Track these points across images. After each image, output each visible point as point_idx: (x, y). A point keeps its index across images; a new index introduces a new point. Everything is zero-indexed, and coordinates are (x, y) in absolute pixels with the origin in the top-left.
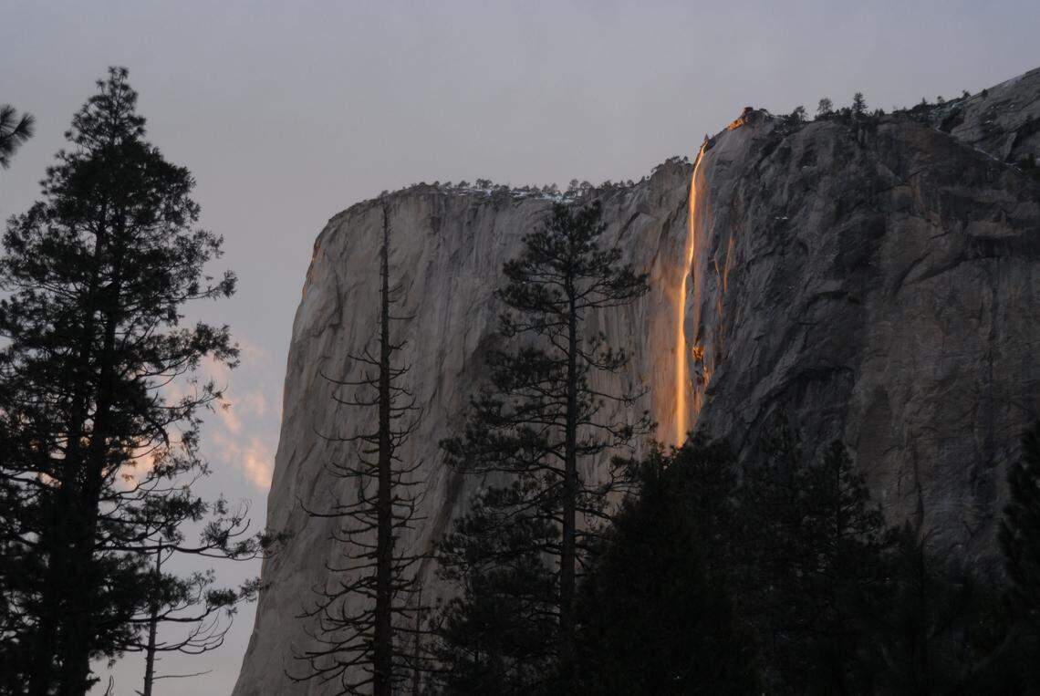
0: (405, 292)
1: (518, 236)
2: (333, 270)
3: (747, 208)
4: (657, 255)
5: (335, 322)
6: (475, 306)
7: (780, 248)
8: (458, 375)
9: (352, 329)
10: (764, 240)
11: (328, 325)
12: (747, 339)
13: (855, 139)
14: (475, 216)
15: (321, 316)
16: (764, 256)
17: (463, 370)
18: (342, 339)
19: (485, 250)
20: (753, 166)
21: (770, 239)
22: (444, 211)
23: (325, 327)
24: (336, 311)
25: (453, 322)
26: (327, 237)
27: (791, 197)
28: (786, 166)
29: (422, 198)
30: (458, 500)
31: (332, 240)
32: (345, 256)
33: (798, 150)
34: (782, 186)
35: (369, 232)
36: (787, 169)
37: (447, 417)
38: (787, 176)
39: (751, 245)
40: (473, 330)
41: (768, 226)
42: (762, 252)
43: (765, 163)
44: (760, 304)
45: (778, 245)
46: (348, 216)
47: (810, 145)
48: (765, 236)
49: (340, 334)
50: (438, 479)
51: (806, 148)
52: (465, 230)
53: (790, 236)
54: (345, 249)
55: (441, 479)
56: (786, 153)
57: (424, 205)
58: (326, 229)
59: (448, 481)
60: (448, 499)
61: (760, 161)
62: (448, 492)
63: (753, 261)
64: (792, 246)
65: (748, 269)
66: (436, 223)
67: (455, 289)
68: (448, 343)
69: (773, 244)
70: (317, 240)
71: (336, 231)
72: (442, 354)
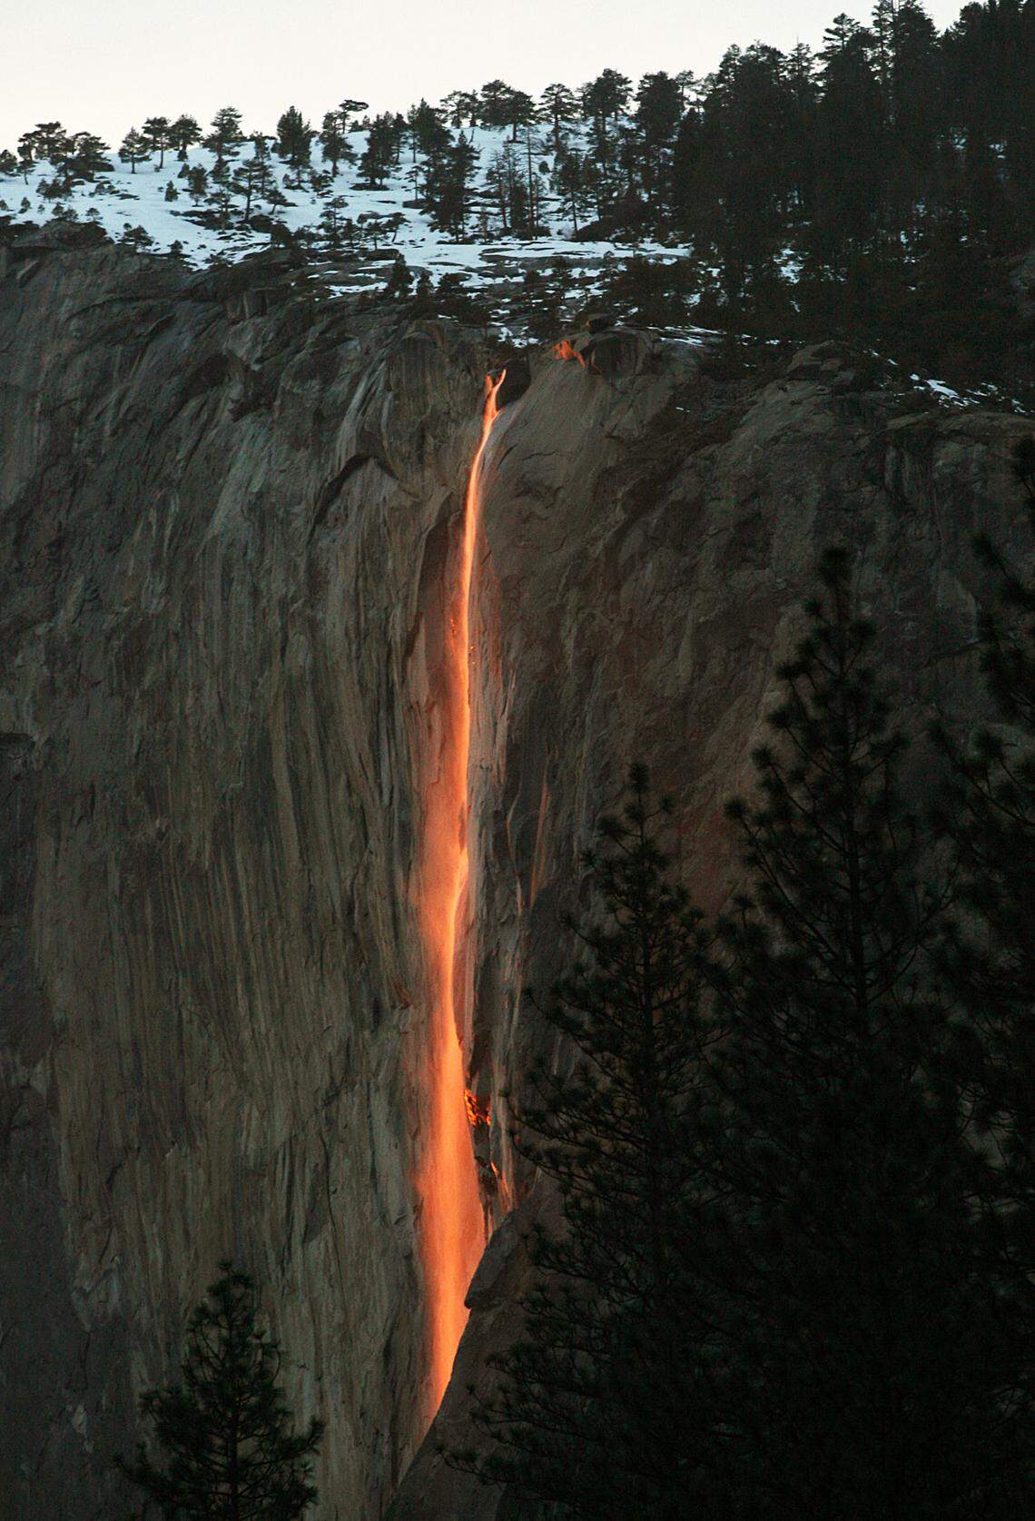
1: (31, 396)
3: (584, 690)
4: (416, 629)
13: (876, 479)
20: (600, 546)
27: (700, 667)
28: (686, 559)
33: (724, 508)
34: (676, 628)
36: (691, 571)
38: (690, 594)
43: (634, 541)
47: (755, 495)
51: (742, 504)
56: (692, 512)
61: (622, 533)
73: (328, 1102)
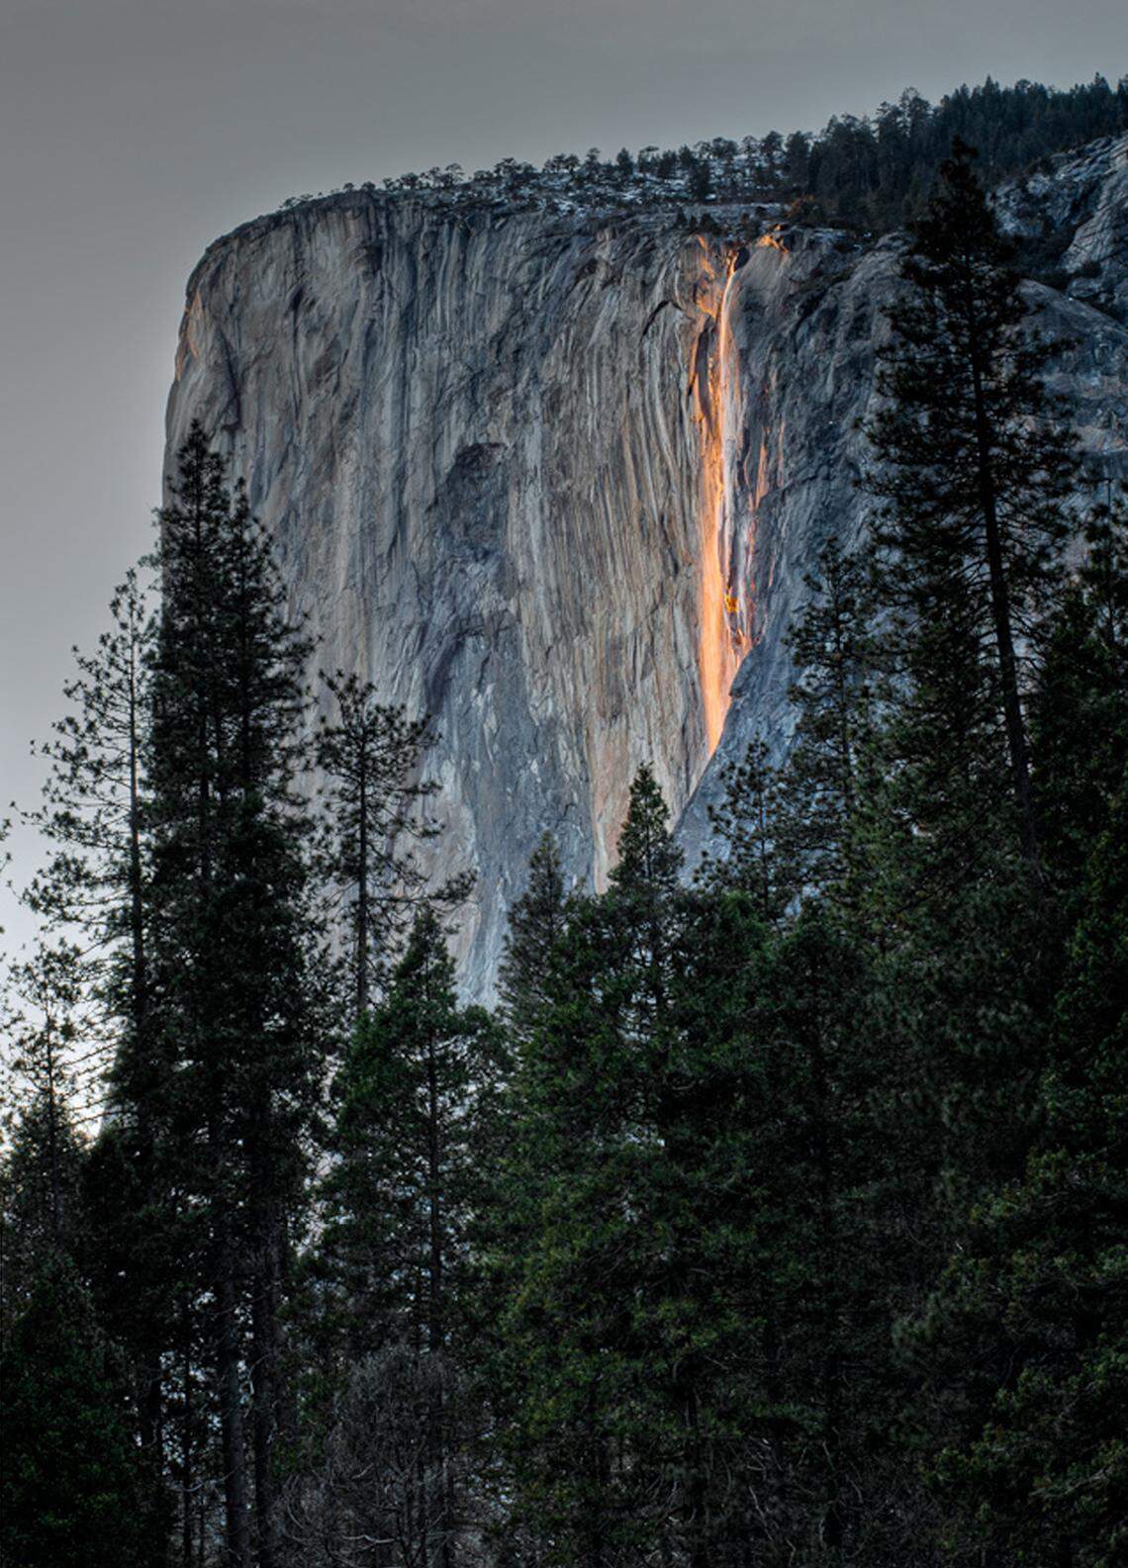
0: (335, 369)
1: (504, 282)
2: (220, 335)
3: (780, 401)
5: (231, 421)
6: (446, 397)
7: (824, 470)
8: (429, 509)
9: (258, 431)
10: (803, 457)
11: (219, 426)
12: (783, 611)
14: (434, 244)
15: (207, 412)
16: (804, 482)
17: (436, 502)
18: (244, 447)
19: (454, 303)
20: (788, 332)
21: (811, 455)
22: (385, 235)
23: (215, 430)
24: (230, 402)
25: (415, 421)
26: (206, 279)
27: (838, 388)
28: (830, 337)
29: (349, 214)
30: (444, 710)
31: (214, 283)
32: (236, 310)
33: (848, 312)
34: (826, 370)
35: (271, 273)
36: (832, 342)
37: (417, 577)
38: (832, 354)
39: (786, 465)
40: (445, 437)
41: (807, 436)
42: (800, 476)
43: (804, 329)
44: (799, 557)
45: (820, 466)
46: (235, 244)
47: (863, 305)
48: (804, 452)
49: (239, 441)
50: (411, 679)
51: (857, 309)
52: (421, 267)
53: (837, 452)
54: (235, 299)
55: (415, 677)
56: (832, 315)
57: (353, 226)
58: (203, 263)
59: (426, 682)
60: (429, 708)
61: (798, 326)
62: (428, 701)
63: (789, 489)
64: (839, 467)
65: (783, 499)
66: (374, 256)
67: (413, 368)
68: (409, 457)
69: (816, 463)
70: (191, 281)
71: (218, 270)
72: (400, 477)
73: (652, 612)
